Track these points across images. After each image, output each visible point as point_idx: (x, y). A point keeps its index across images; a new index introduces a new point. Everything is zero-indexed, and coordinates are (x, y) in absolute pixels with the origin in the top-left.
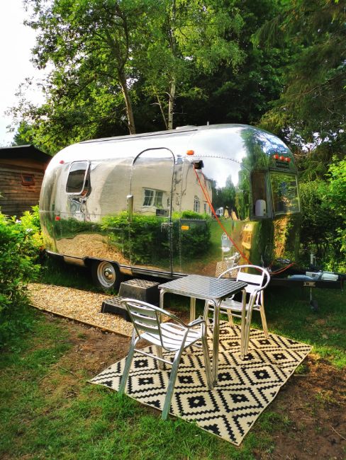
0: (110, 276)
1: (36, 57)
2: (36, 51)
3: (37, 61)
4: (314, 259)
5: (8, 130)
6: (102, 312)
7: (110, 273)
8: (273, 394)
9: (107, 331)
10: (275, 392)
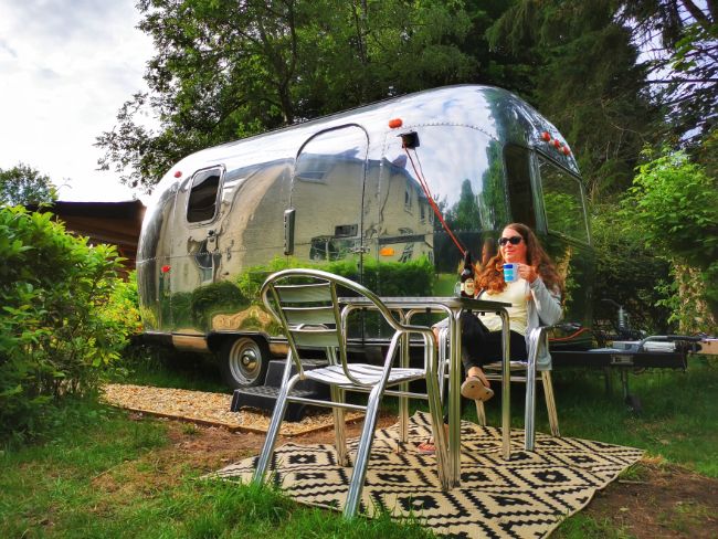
0: (252, 365)
1: (155, 72)
2: (154, 65)
3: (155, 78)
4: (626, 318)
5: (100, 166)
6: (232, 410)
7: (252, 360)
8: (583, 501)
9: (239, 429)
10: (586, 498)
